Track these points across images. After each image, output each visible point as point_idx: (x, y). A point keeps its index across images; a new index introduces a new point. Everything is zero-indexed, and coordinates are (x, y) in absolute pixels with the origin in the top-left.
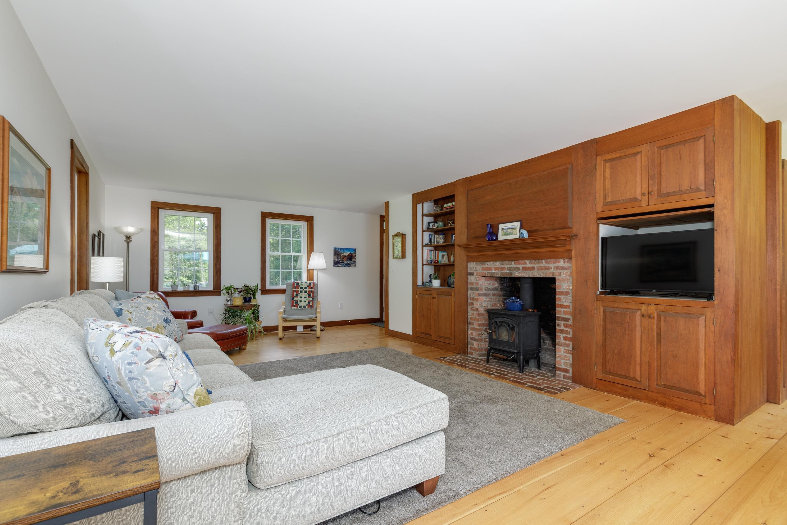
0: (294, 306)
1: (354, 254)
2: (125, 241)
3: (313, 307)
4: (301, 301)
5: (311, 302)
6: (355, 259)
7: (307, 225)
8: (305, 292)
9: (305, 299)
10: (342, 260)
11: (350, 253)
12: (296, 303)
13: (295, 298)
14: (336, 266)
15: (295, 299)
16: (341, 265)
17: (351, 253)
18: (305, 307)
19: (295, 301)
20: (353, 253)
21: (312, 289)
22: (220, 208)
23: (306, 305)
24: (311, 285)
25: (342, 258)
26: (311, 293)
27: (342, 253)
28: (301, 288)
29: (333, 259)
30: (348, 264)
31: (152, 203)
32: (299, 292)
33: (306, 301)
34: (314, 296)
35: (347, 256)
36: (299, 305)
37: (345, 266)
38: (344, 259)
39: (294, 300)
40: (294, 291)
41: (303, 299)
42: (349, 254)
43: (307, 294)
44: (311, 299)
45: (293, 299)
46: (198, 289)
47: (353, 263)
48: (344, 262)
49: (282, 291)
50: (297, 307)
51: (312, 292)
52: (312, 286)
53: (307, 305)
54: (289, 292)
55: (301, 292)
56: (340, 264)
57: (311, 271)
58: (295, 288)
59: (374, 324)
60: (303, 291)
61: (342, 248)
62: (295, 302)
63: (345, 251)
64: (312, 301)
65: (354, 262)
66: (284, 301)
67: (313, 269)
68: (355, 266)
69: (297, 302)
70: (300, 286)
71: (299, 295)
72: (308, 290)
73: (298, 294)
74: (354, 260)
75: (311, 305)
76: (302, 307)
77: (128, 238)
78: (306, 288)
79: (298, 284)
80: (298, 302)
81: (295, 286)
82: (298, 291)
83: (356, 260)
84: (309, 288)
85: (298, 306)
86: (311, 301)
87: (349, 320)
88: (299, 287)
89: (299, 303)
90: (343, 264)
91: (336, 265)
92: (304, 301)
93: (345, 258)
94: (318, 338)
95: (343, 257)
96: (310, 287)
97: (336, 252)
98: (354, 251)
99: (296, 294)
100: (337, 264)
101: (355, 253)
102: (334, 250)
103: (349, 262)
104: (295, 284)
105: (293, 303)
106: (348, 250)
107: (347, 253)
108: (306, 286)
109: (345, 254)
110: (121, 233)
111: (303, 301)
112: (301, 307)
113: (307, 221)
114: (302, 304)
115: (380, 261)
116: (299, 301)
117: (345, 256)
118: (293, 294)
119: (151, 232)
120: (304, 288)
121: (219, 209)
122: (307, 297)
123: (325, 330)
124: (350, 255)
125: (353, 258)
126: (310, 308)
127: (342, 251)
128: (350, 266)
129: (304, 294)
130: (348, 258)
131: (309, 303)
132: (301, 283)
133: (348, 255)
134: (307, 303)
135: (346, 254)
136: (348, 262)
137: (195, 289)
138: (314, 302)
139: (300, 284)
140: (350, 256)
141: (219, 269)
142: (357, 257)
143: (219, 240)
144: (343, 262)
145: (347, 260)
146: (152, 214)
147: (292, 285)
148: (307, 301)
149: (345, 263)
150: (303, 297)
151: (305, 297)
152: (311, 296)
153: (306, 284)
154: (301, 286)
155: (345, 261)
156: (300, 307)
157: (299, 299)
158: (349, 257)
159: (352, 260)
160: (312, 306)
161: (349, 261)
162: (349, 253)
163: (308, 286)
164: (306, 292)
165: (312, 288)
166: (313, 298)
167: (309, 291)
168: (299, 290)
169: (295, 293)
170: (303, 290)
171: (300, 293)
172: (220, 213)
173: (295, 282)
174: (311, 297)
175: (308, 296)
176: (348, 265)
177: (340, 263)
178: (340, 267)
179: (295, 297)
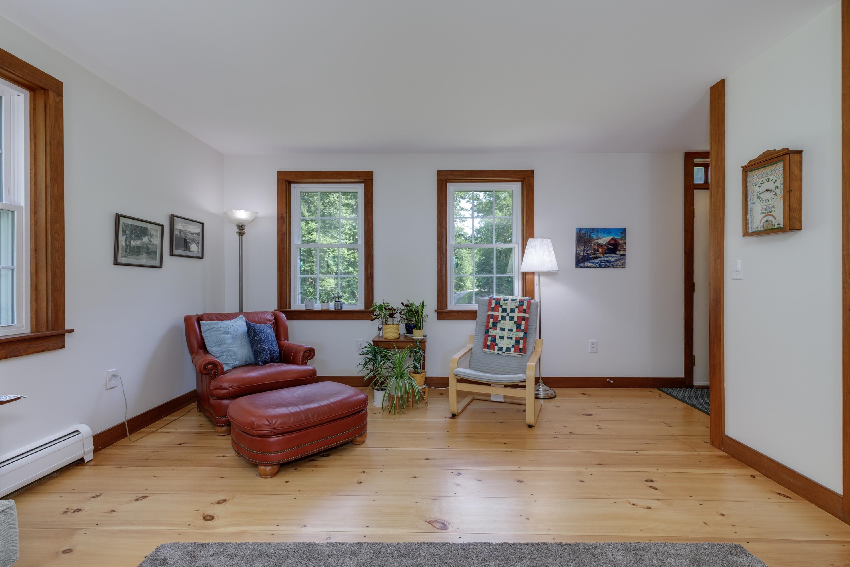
0: (488, 347)
1: (621, 240)
2: (237, 233)
3: (525, 353)
4: (501, 337)
5: (521, 342)
6: (625, 250)
7: (523, 188)
8: (512, 320)
9: (511, 334)
10: (595, 254)
11: (613, 239)
12: (491, 341)
13: (490, 330)
14: (581, 267)
15: (492, 332)
16: (591, 264)
17: (616, 237)
18: (508, 349)
19: (489, 336)
20: (619, 238)
21: (525, 313)
22: (372, 172)
23: (510, 346)
24: (523, 305)
25: (595, 249)
26: (523, 323)
27: (594, 240)
28: (504, 310)
29: (575, 252)
30: (609, 262)
31: (280, 174)
32: (500, 318)
33: (511, 338)
34: (529, 327)
35: (606, 245)
36: (497, 345)
37: (600, 266)
38: (598, 251)
39: (489, 333)
40: (489, 315)
41: (506, 334)
42: (610, 241)
43: (515, 323)
44: (521, 334)
45: (487, 331)
46: (341, 308)
47: (621, 259)
48: (599, 257)
49: (471, 315)
50: (494, 349)
51: (524, 319)
52: (525, 307)
53: (513, 346)
54: (482, 317)
55: (503, 318)
56: (591, 261)
57: (528, 277)
58: (493, 309)
59: (670, 391)
60: (508, 318)
61: (594, 229)
62: (489, 338)
63: (601, 235)
64: (525, 339)
65: (622, 257)
66: (473, 333)
67: (533, 273)
68: (623, 266)
69: (493, 339)
70: (501, 306)
71: (500, 325)
72: (516, 315)
73: (497, 323)
74: (622, 253)
75: (521, 346)
76: (504, 350)
77: (241, 229)
78: (512, 311)
79: (498, 302)
80: (495, 339)
81: (493, 305)
82: (497, 317)
83: (627, 253)
84: (519, 312)
85: (496, 348)
86: (521, 338)
87: (611, 378)
88: (500, 309)
89: (498, 341)
90: (596, 261)
91: (582, 265)
92: (508, 338)
93: (600, 250)
94: (530, 426)
95: (596, 247)
96: (521, 309)
97: (581, 238)
98: (622, 233)
99: (493, 323)
100: (584, 261)
101: (624, 237)
102: (577, 233)
103: (610, 257)
104: (494, 301)
105: (486, 340)
106: (608, 231)
107: (607, 238)
108: (514, 307)
109: (600, 241)
110: (231, 221)
111: (506, 338)
112: (500, 349)
113: (522, 181)
114: (505, 343)
115: (685, 253)
116: (497, 337)
117: (601, 246)
118: (488, 322)
119: (278, 219)
120: (508, 311)
121: (370, 174)
122: (515, 330)
123: (555, 397)
124: (613, 242)
125: (619, 248)
126: (518, 354)
127: (594, 236)
128: (613, 266)
129: (508, 324)
130: (608, 249)
131: (517, 342)
132: (505, 300)
133: (609, 243)
134: (513, 342)
135: (604, 240)
136: (608, 257)
137: (335, 308)
138: (527, 341)
139: (502, 302)
140: (612, 244)
141: (371, 274)
142: (628, 247)
143: (370, 226)
144: (596, 258)
145: (606, 253)
146: (279, 192)
147: (487, 303)
148: (514, 339)
149: (601, 259)
150: (506, 330)
151: (511, 330)
152: (523, 327)
153: (513, 303)
154: (504, 307)
155: (601, 255)
156: (498, 350)
157: (498, 333)
158: (610, 246)
159: (618, 252)
160: (523, 351)
161: (610, 255)
162: (610, 238)
163: (517, 307)
164: (512, 318)
165: (524, 311)
166: (525, 333)
167: (518, 318)
168: (500, 314)
169: (491, 321)
170: (508, 315)
171: (502, 321)
172: (372, 180)
173: (494, 299)
174: (523, 331)
175: (517, 328)
176: (608, 264)
177: (591, 259)
178: (590, 267)
179: (491, 328)
